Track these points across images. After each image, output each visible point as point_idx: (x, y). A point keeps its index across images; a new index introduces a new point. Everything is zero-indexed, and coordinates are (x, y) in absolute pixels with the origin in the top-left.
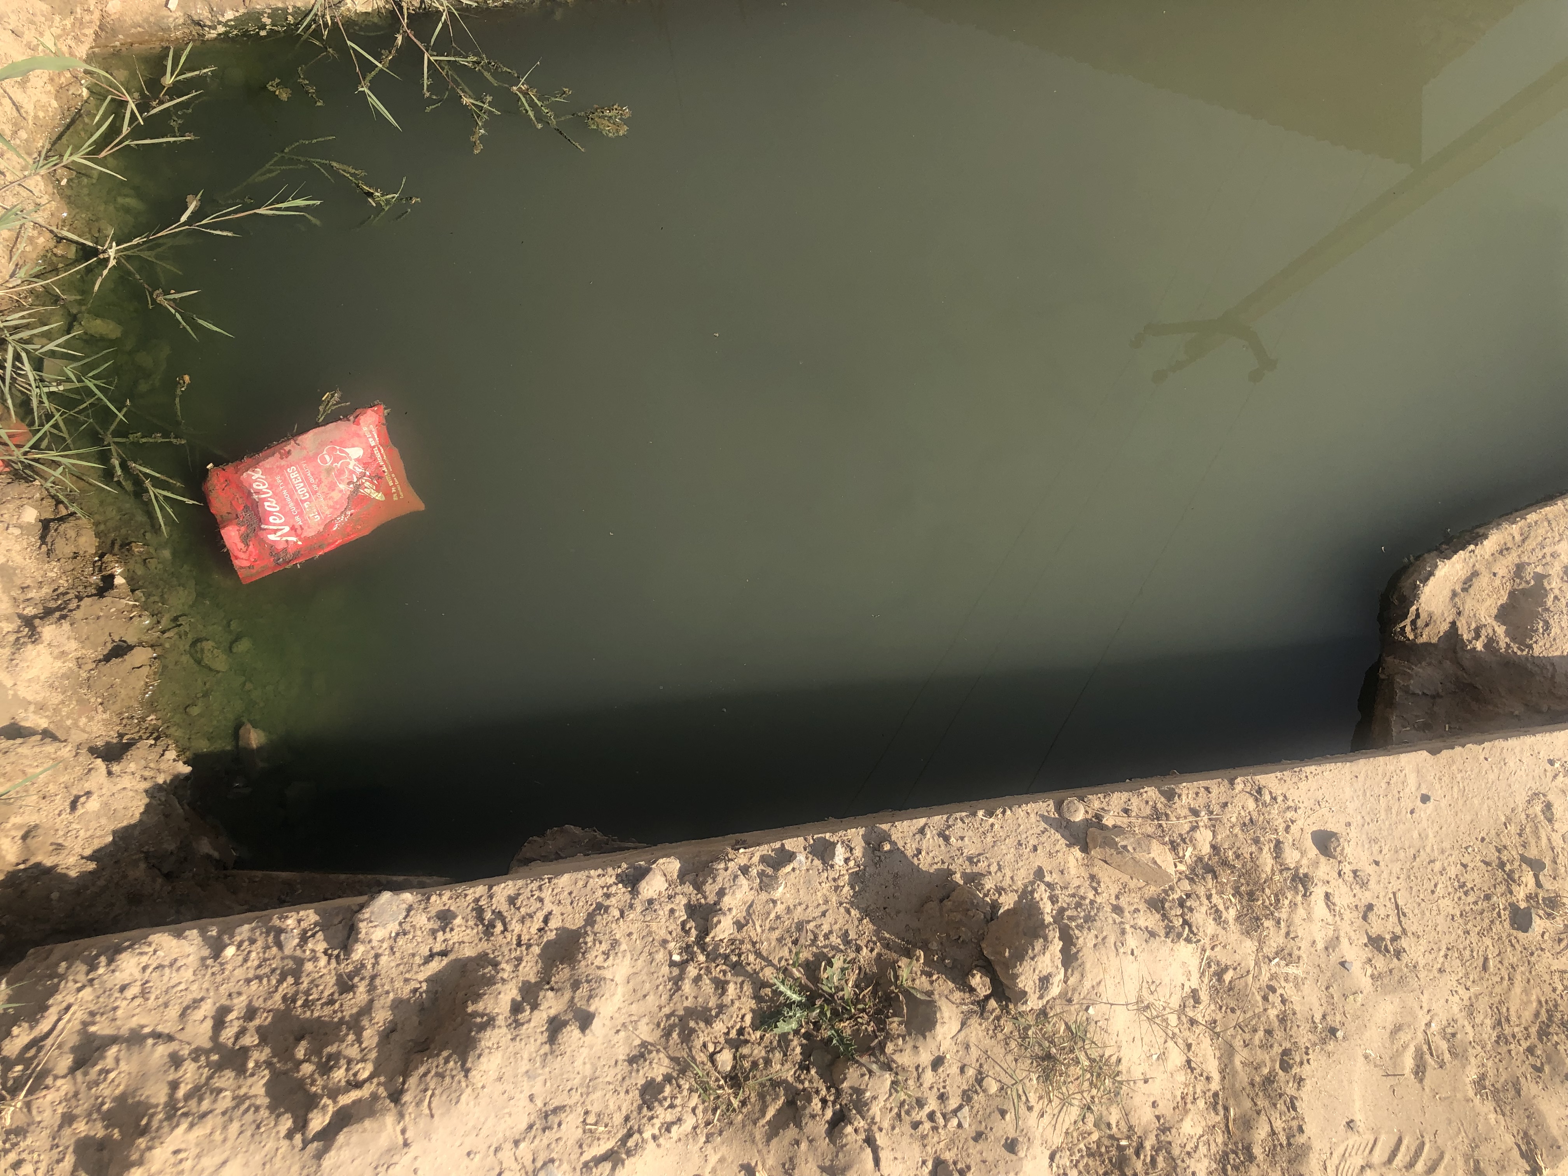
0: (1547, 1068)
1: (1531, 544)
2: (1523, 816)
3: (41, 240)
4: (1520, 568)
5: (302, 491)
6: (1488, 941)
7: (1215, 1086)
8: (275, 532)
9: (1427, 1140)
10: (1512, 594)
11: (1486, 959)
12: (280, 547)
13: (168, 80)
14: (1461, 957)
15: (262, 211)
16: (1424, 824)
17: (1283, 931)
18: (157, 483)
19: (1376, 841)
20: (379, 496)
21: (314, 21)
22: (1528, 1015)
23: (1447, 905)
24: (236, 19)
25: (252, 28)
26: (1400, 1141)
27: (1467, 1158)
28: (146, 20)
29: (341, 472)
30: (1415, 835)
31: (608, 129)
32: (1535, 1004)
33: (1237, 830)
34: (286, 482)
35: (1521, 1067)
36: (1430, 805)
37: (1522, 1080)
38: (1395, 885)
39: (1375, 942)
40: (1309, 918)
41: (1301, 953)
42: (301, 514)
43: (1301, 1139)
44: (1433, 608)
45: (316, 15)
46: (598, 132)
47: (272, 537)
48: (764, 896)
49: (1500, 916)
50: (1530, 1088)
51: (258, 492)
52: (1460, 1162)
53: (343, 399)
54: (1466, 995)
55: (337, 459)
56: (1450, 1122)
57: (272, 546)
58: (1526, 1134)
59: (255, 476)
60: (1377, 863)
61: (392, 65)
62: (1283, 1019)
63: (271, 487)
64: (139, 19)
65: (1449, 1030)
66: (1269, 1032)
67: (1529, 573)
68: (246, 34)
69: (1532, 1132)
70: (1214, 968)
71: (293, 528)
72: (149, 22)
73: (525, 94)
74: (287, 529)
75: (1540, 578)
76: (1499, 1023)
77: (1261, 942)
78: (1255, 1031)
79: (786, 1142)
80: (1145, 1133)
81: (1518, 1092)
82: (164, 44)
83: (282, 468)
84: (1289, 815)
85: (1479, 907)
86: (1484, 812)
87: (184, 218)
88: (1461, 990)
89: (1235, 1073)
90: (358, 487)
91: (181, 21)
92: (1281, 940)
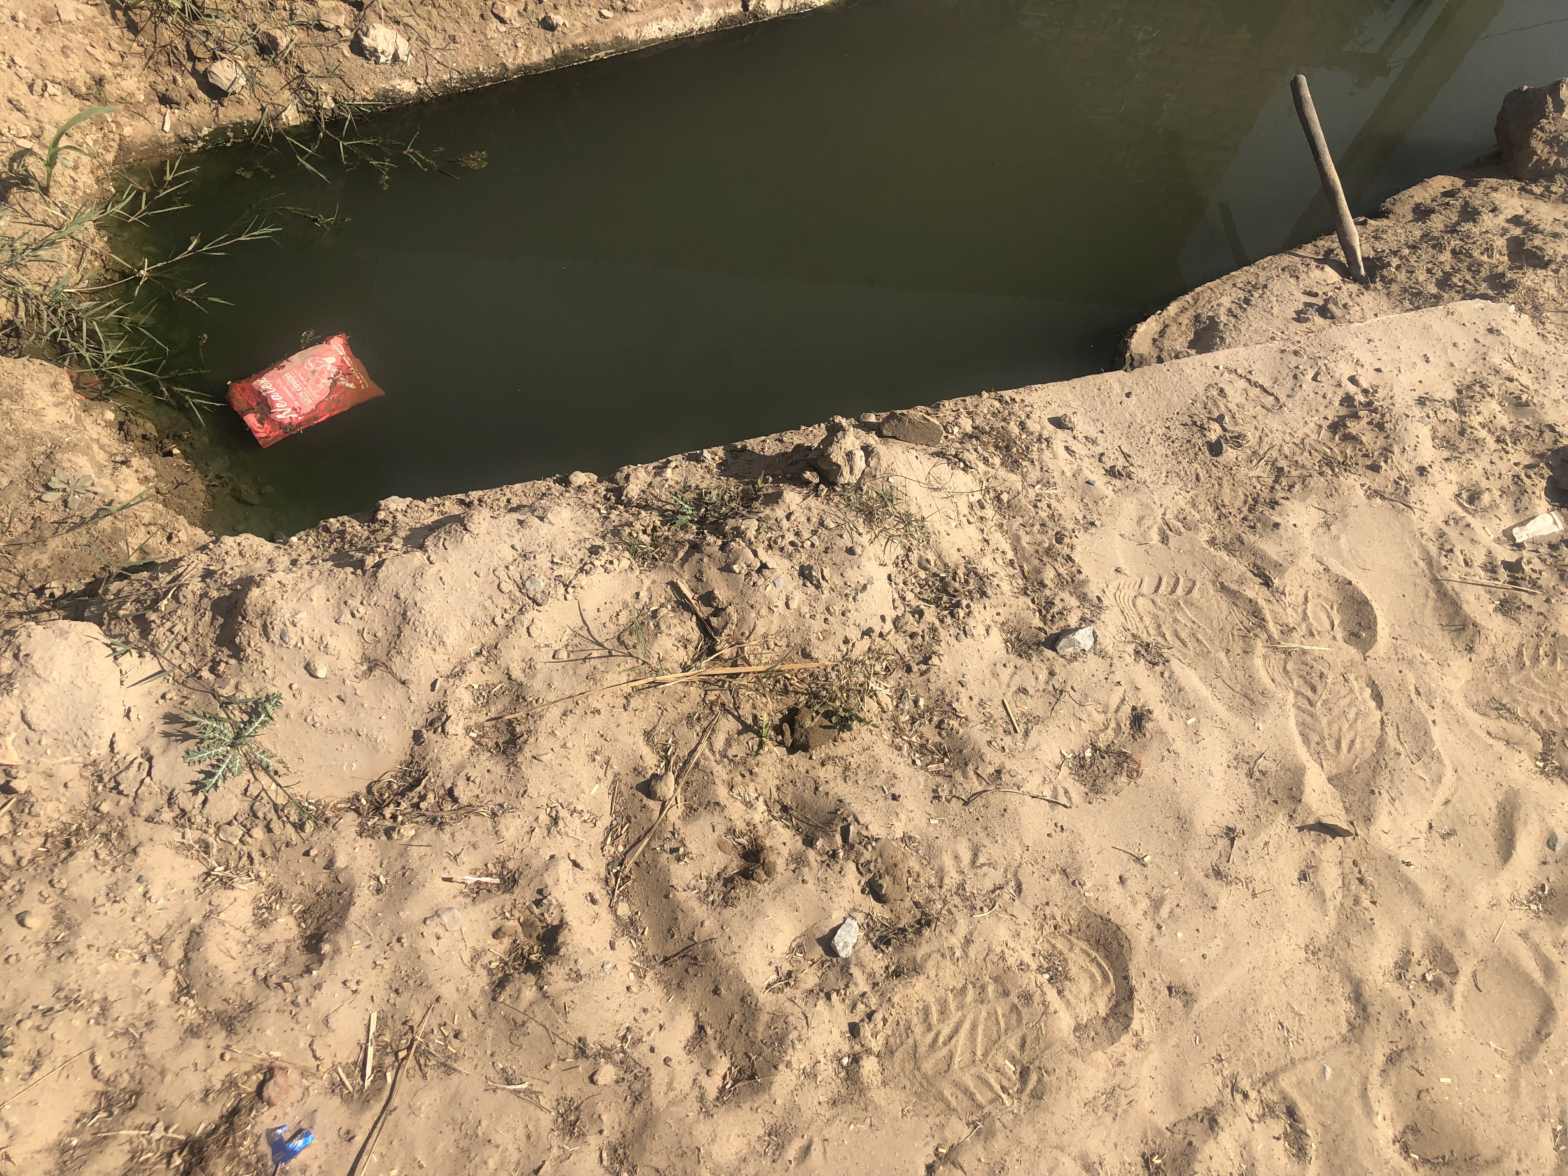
0: (1259, 525)
1: (1201, 303)
2: (1204, 398)
3: (96, 264)
4: (1197, 318)
5: (296, 386)
6: (1196, 465)
7: (1010, 555)
8: (281, 413)
9: (1180, 576)
10: (1196, 333)
11: (1197, 475)
12: (287, 421)
13: (169, 177)
14: (1178, 475)
15: (242, 239)
16: (1132, 408)
17: (1038, 467)
18: (192, 396)
19: (1098, 420)
20: (352, 386)
21: (261, 132)
22: (1239, 503)
23: (1161, 450)
24: (210, 134)
25: (221, 140)
26: (1160, 579)
27: (1214, 583)
28: (150, 140)
29: (322, 372)
30: (1127, 415)
31: (474, 165)
32: (1242, 497)
33: (989, 416)
34: (284, 382)
35: (1239, 528)
36: (1133, 397)
37: (1243, 535)
38: (1118, 442)
39: (1112, 472)
40: (1055, 457)
41: (1055, 480)
42: (298, 400)
43: (1082, 577)
44: (1141, 351)
45: (263, 127)
46: (467, 168)
47: (279, 416)
48: (658, 479)
49: (1200, 449)
50: (1250, 538)
51: (265, 391)
52: (1209, 586)
53: (316, 334)
54: (1188, 496)
55: (318, 365)
56: (1195, 565)
57: (280, 424)
58: (1255, 565)
59: (262, 382)
60: (1102, 432)
61: (317, 151)
62: (1052, 517)
63: (274, 386)
64: (145, 140)
65: (1181, 517)
66: (1043, 525)
67: (1204, 318)
68: (217, 146)
69: (1258, 562)
70: (992, 494)
71: (294, 409)
72: (151, 141)
73: (412, 154)
74: (289, 410)
75: (1211, 319)
76: (1218, 508)
77: (1024, 477)
78: (1033, 525)
79: (694, 563)
80: (957, 567)
81: (1242, 542)
82: (163, 159)
83: (280, 375)
84: (1028, 409)
85: (1184, 448)
86: (1175, 399)
87: (190, 249)
88: (1183, 493)
89: (1023, 548)
90: (335, 381)
91: (173, 140)
92: (1038, 473)
